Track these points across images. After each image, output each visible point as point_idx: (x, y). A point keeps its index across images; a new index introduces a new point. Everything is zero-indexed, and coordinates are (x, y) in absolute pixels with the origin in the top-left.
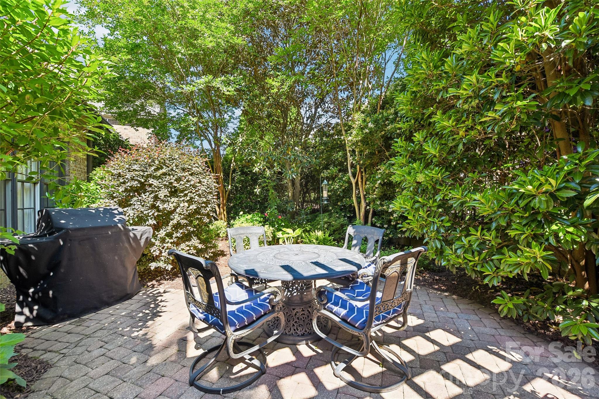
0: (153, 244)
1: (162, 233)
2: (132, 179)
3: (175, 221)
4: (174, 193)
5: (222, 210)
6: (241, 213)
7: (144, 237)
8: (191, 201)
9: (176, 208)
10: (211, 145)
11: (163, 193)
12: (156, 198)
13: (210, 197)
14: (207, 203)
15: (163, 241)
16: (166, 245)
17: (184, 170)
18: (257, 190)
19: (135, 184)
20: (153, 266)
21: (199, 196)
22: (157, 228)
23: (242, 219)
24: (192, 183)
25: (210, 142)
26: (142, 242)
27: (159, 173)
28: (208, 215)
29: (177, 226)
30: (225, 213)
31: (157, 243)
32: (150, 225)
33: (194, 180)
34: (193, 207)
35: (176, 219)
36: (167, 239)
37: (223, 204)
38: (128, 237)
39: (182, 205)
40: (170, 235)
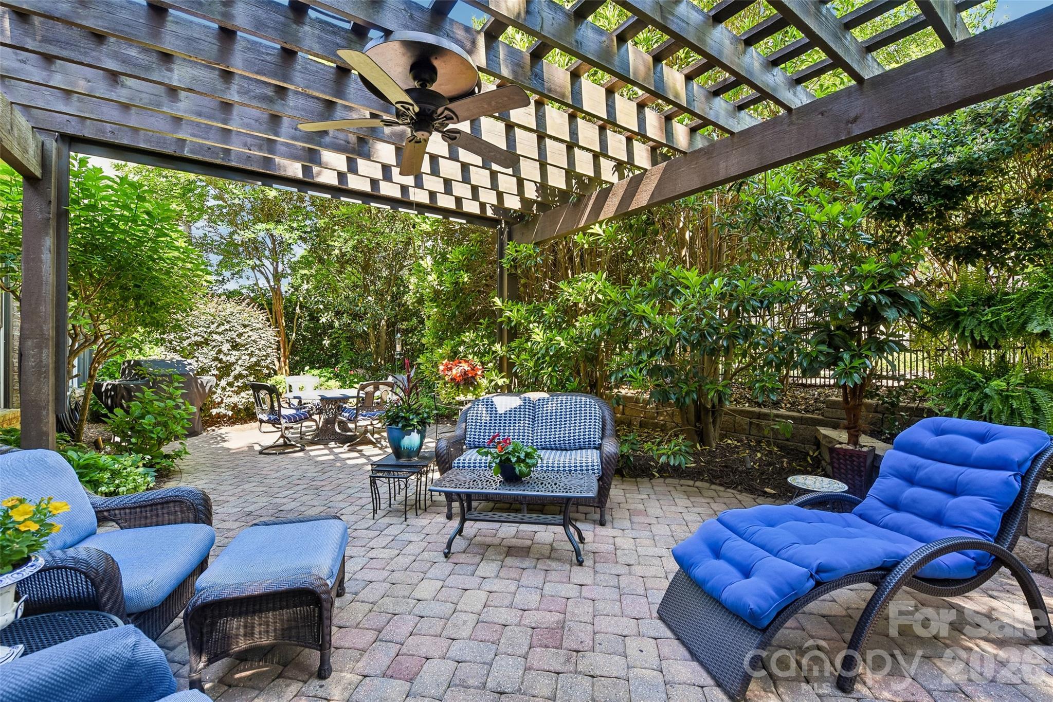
0: (215, 393)
1: (223, 383)
2: (196, 334)
3: (236, 372)
4: (235, 347)
5: (283, 364)
6: (307, 368)
7: (209, 385)
8: (251, 355)
9: (237, 360)
10: (269, 282)
11: (226, 347)
12: (220, 351)
13: (269, 350)
14: (267, 356)
15: (224, 389)
16: (227, 394)
17: (245, 326)
18: (326, 342)
19: (199, 339)
20: (214, 412)
21: (259, 350)
22: (219, 378)
23: (308, 375)
24: (253, 338)
25: (267, 279)
26: (207, 389)
27: (222, 328)
28: (268, 368)
29: (239, 377)
30: (287, 367)
31: (219, 391)
32: (213, 375)
33: (255, 336)
34: (254, 359)
35: (238, 370)
36: (228, 388)
37: (285, 356)
38: (197, 382)
39: (243, 358)
40: (230, 384)
